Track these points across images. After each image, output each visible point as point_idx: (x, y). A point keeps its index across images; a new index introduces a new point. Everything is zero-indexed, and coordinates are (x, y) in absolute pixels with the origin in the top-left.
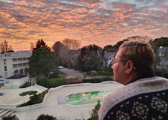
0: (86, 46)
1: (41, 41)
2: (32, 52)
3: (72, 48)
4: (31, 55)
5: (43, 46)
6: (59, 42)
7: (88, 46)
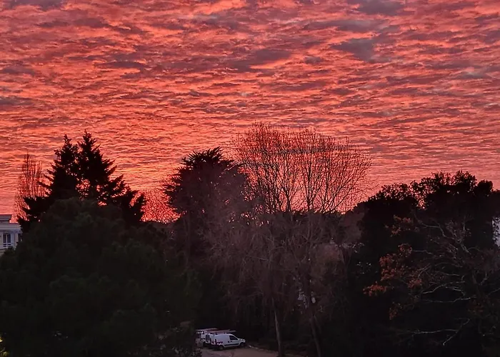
0: (404, 187)
1: (80, 150)
2: (18, 228)
3: (298, 202)
4: (14, 243)
5: (93, 184)
6: (213, 153)
7: (415, 186)
